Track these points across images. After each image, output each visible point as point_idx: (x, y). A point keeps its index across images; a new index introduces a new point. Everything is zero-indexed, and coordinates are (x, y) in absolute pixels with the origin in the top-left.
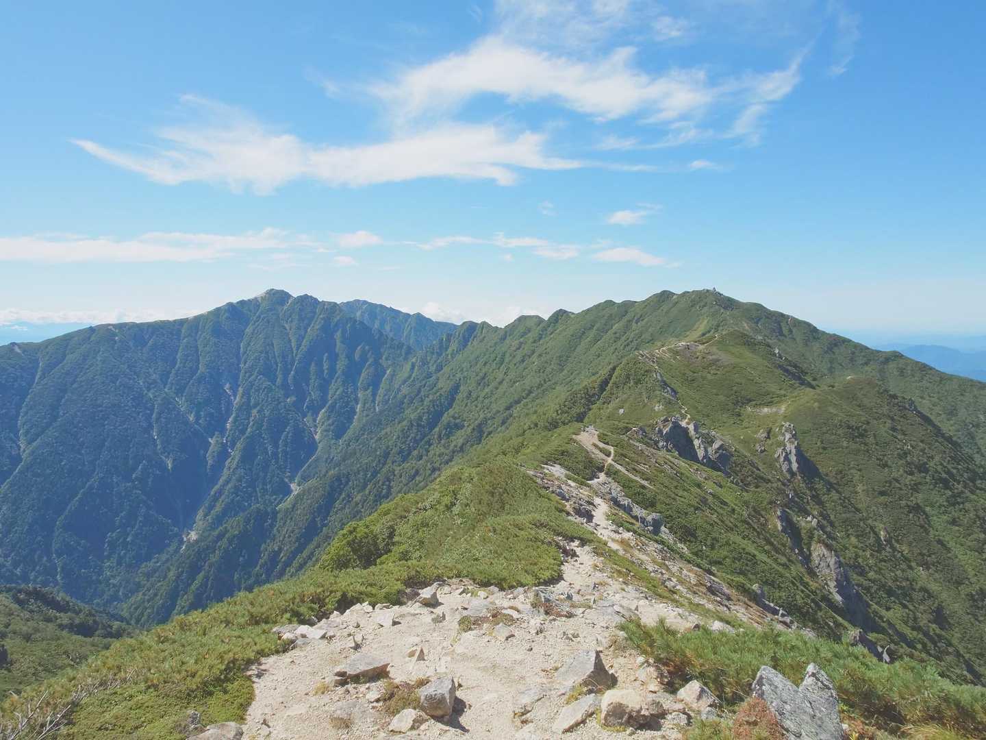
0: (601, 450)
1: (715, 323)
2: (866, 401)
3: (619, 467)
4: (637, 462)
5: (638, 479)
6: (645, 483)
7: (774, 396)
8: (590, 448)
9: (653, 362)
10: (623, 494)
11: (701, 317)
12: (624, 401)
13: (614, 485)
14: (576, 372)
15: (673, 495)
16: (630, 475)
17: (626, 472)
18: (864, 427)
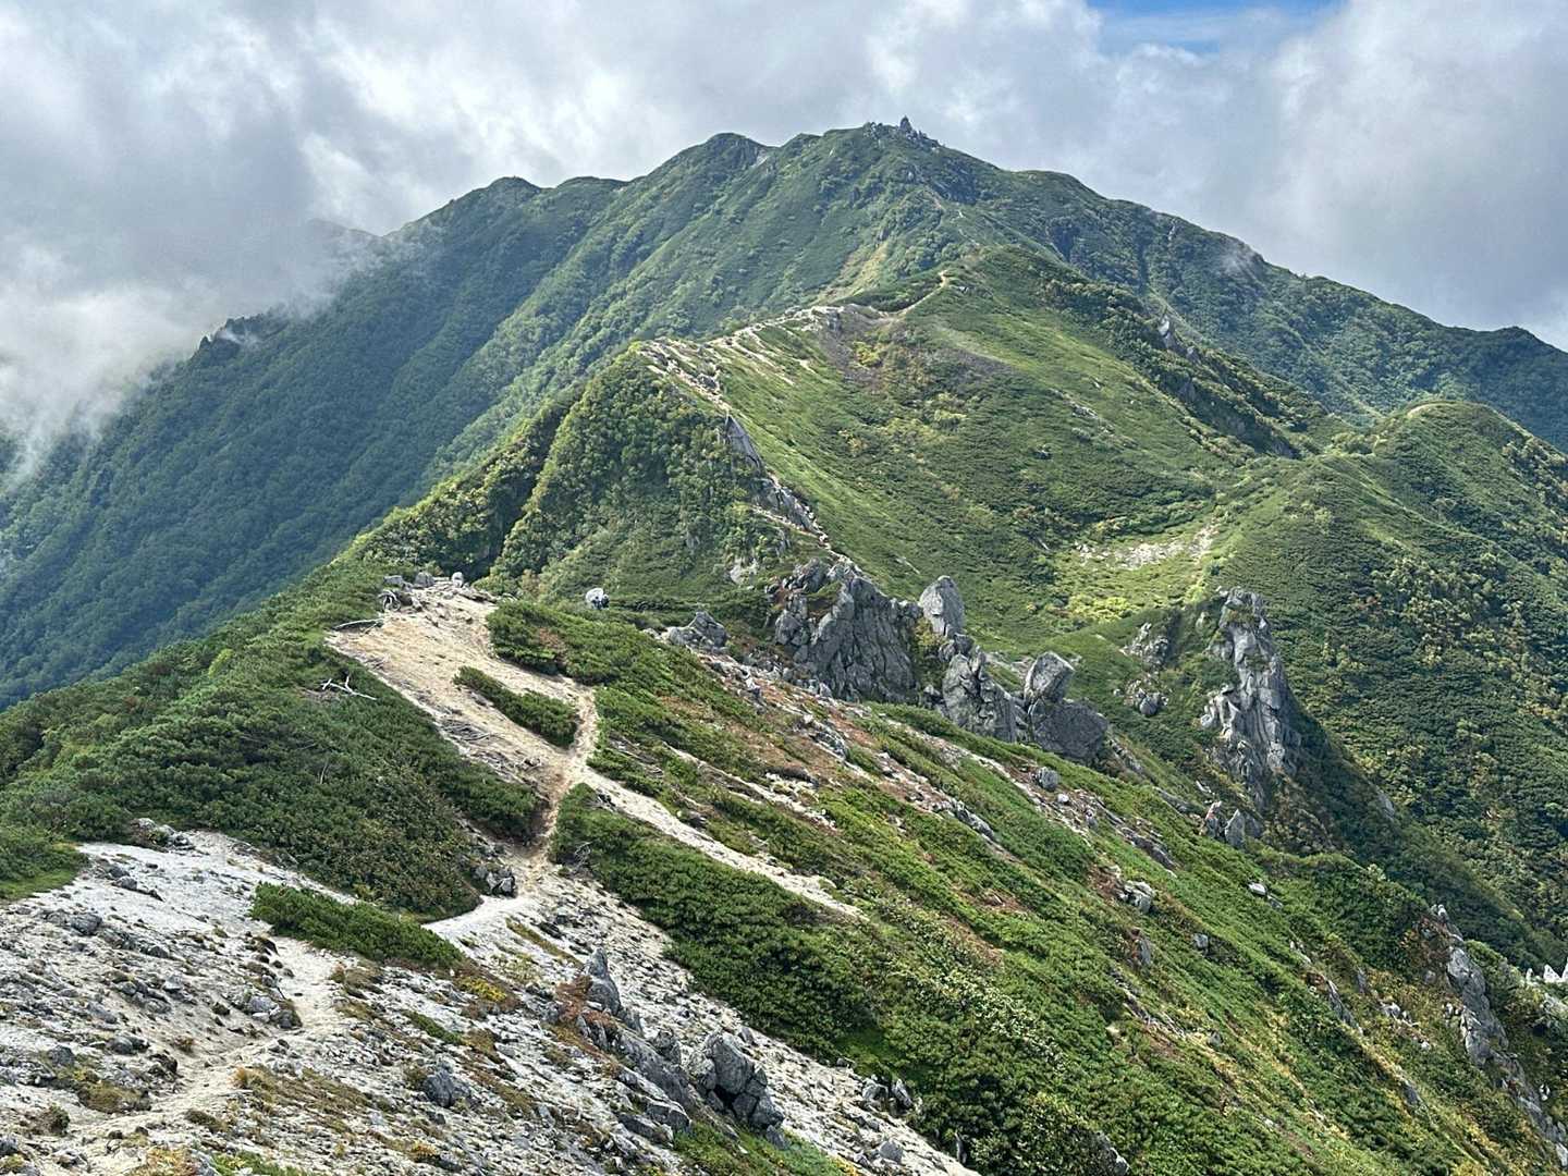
0: (522, 713)
1: (918, 251)
2: (1478, 495)
3: (640, 807)
4: (742, 765)
5: (758, 866)
6: (807, 888)
7: (1169, 495)
8: (446, 701)
9: (711, 385)
10: (682, 976)
11: (865, 234)
12: (602, 557)
13: (621, 925)
14: (397, 475)
15: (973, 944)
16: (712, 848)
17: (687, 835)
18: (1487, 586)
